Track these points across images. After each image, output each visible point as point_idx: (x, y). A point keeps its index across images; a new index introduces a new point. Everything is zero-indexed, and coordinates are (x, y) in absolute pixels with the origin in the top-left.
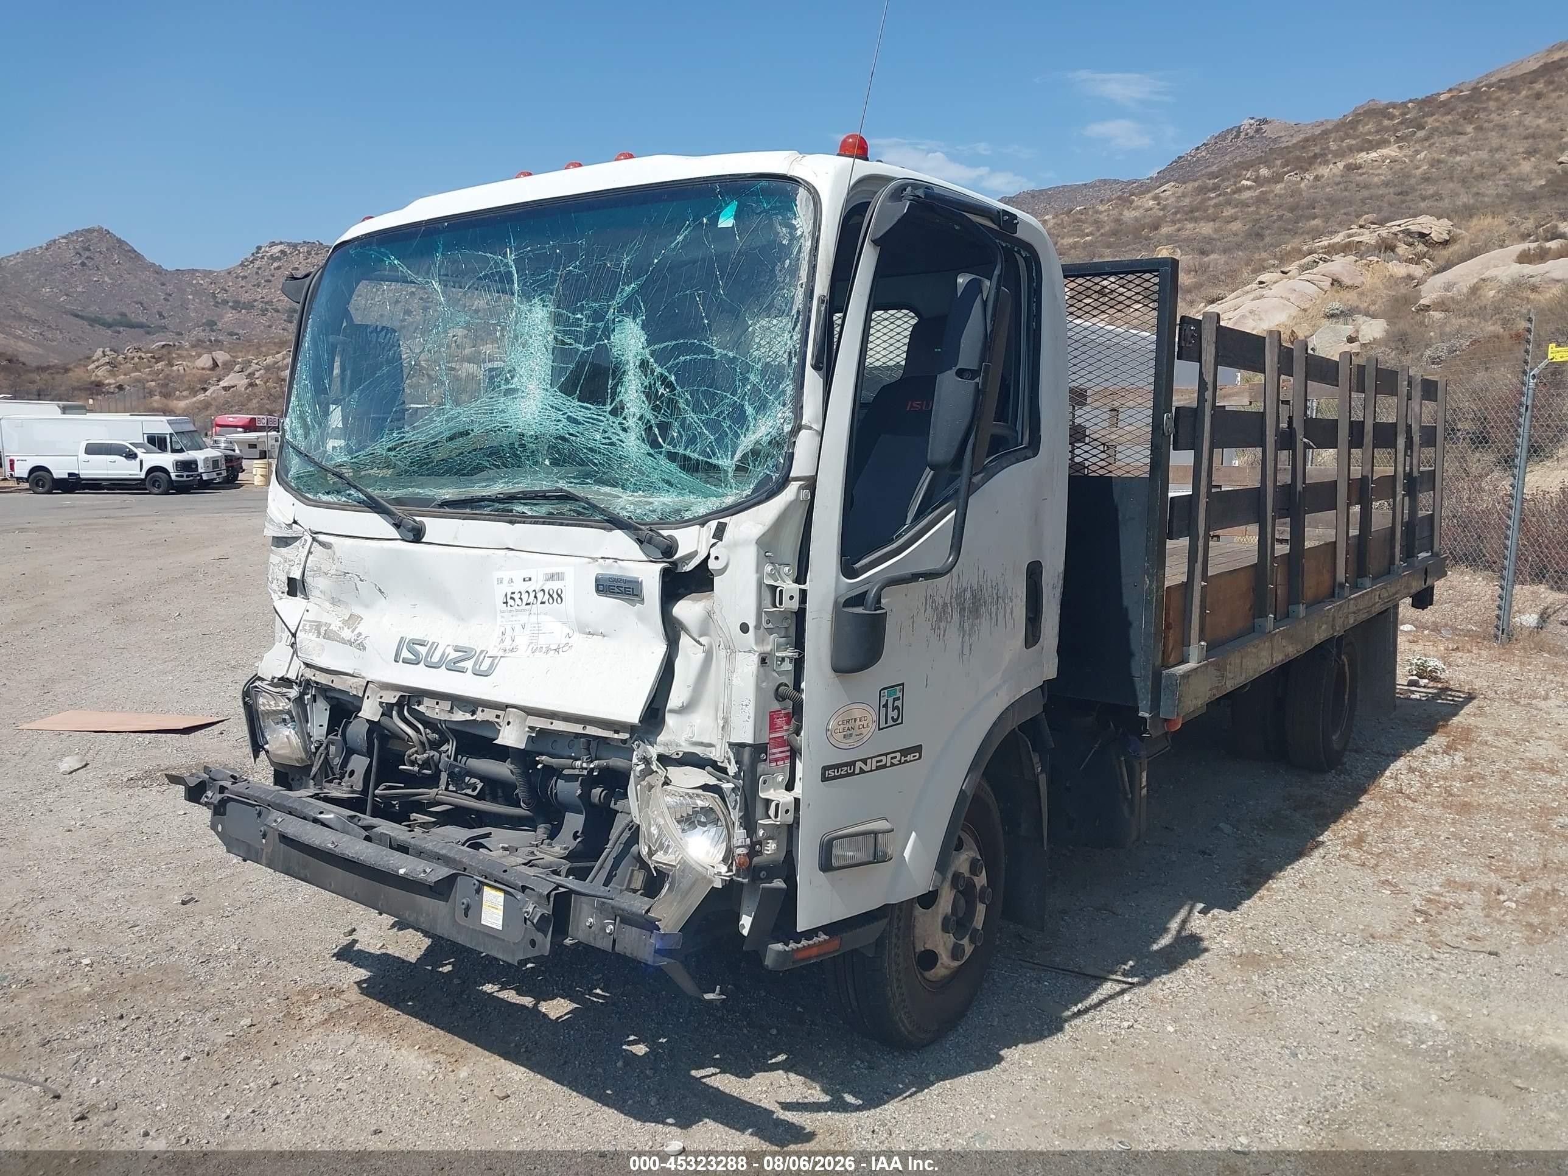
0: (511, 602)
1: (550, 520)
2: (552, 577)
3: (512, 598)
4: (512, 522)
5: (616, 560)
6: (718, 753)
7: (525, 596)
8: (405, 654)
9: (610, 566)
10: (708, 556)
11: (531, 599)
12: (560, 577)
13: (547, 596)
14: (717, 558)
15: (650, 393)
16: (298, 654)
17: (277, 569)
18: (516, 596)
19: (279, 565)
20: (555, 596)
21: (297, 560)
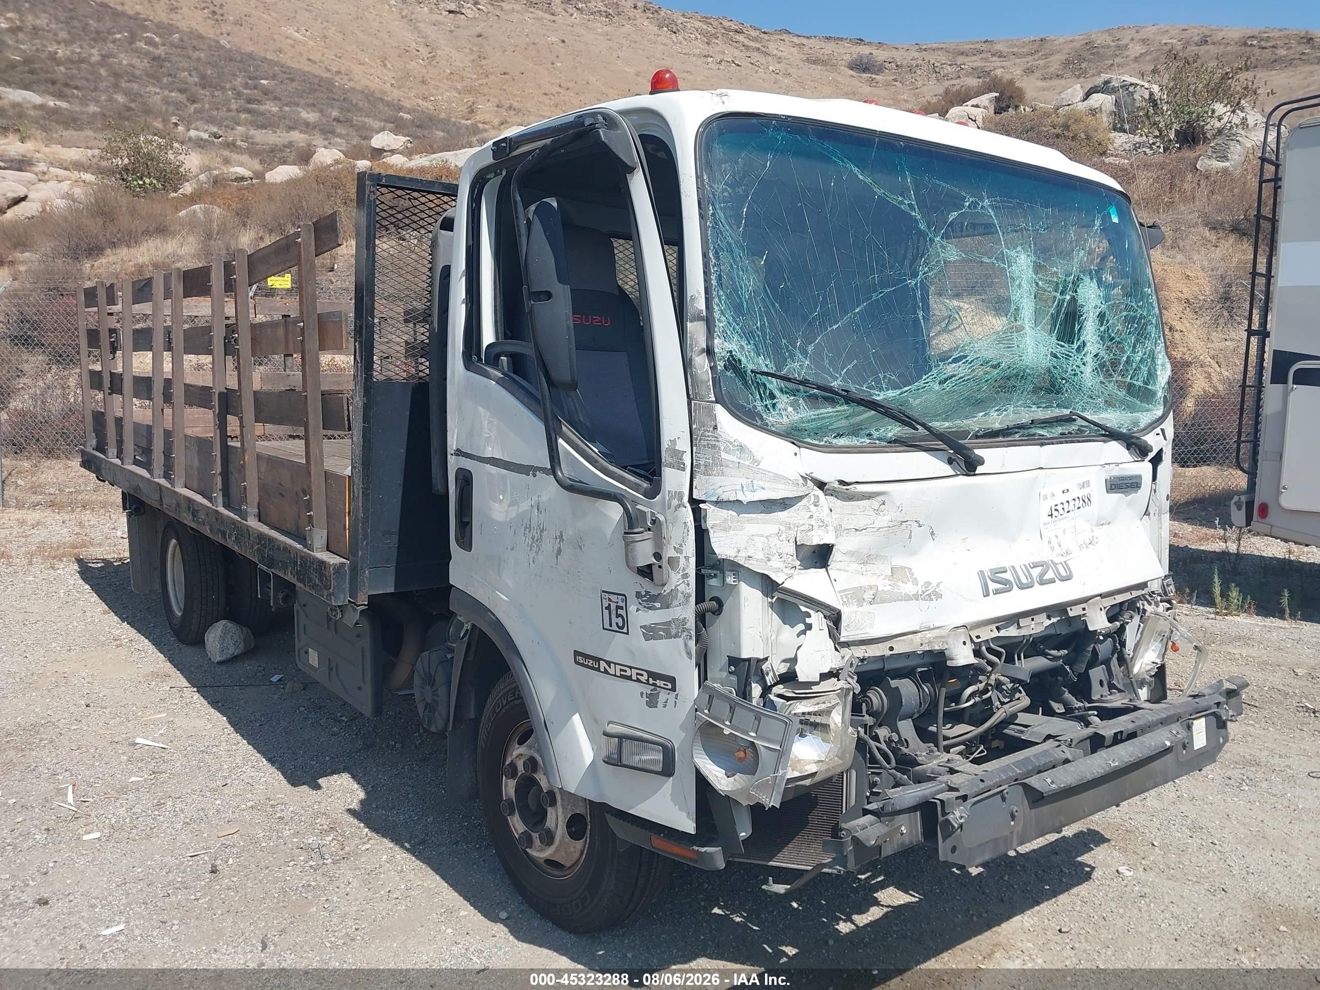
0: (1055, 513)
1: (1065, 438)
2: (1082, 486)
3: (1056, 510)
4: (1042, 445)
5: (1117, 464)
7: (1065, 506)
8: (992, 586)
9: (1113, 469)
11: (1071, 507)
12: (1087, 484)
13: (1081, 502)
15: (1105, 337)
16: (843, 633)
17: (774, 541)
18: (1060, 508)
19: (779, 534)
20: (1087, 501)
21: (813, 522)
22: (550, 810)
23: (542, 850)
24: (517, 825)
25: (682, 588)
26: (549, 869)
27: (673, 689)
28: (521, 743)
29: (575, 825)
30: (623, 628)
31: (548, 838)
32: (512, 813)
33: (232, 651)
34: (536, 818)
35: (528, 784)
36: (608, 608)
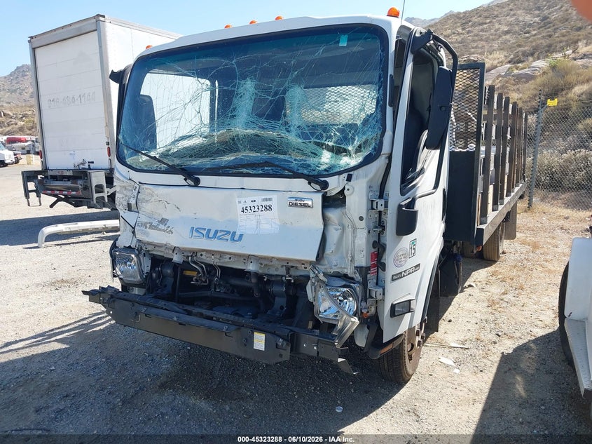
0: (246, 211)
2: (266, 200)
3: (246, 209)
6: (349, 271)
7: (253, 208)
8: (194, 235)
10: (344, 188)
11: (256, 209)
12: (270, 199)
13: (264, 208)
14: (348, 190)
16: (136, 236)
18: (249, 208)
20: (268, 208)
21: (132, 196)
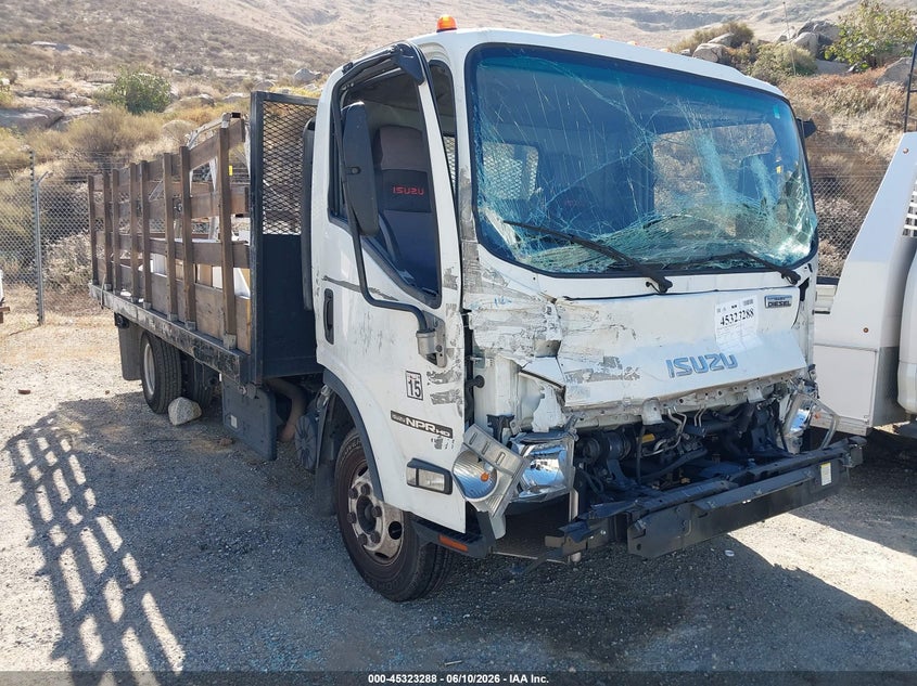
0: (726, 322)
2: (747, 303)
3: (727, 319)
5: (774, 288)
7: (734, 317)
9: (770, 292)
11: (738, 317)
12: (751, 302)
13: (746, 314)
16: (567, 401)
17: (518, 338)
18: (729, 318)
19: (522, 334)
20: (750, 313)
21: (546, 325)
22: (378, 519)
23: (373, 546)
24: (358, 529)
25: (456, 369)
26: (379, 559)
27: (451, 437)
28: (360, 475)
29: (395, 530)
30: (419, 396)
31: (377, 539)
32: (354, 522)
33: (186, 418)
34: (369, 525)
35: (364, 502)
36: (410, 382)
